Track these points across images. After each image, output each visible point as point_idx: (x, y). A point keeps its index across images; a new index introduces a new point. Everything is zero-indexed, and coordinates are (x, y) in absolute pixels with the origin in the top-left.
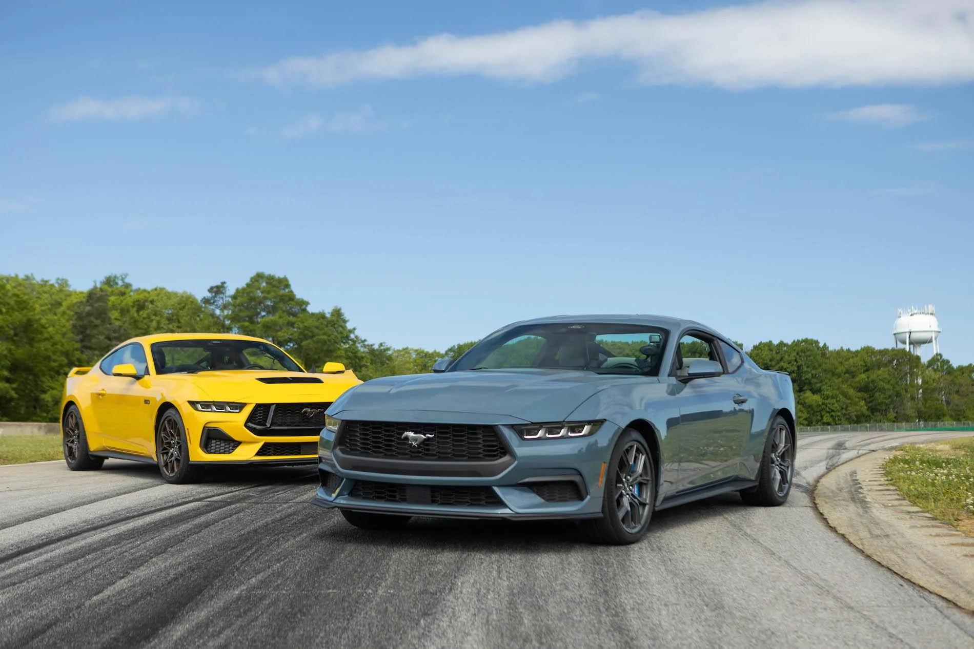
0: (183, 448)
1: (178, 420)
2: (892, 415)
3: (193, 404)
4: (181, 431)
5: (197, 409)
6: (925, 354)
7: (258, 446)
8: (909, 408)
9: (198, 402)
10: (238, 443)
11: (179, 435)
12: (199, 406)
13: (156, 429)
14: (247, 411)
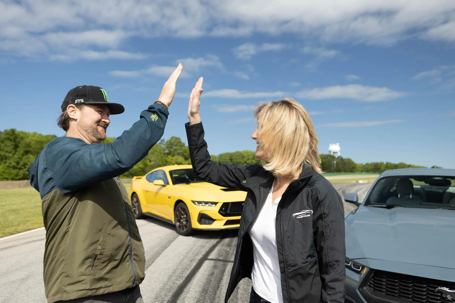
0: (188, 220)
1: (185, 208)
2: (328, 170)
3: (194, 202)
4: (188, 213)
5: (195, 204)
6: (336, 156)
7: (224, 222)
8: (333, 169)
9: (196, 201)
10: (214, 220)
11: (186, 214)
12: (196, 203)
13: (174, 210)
14: (219, 206)
